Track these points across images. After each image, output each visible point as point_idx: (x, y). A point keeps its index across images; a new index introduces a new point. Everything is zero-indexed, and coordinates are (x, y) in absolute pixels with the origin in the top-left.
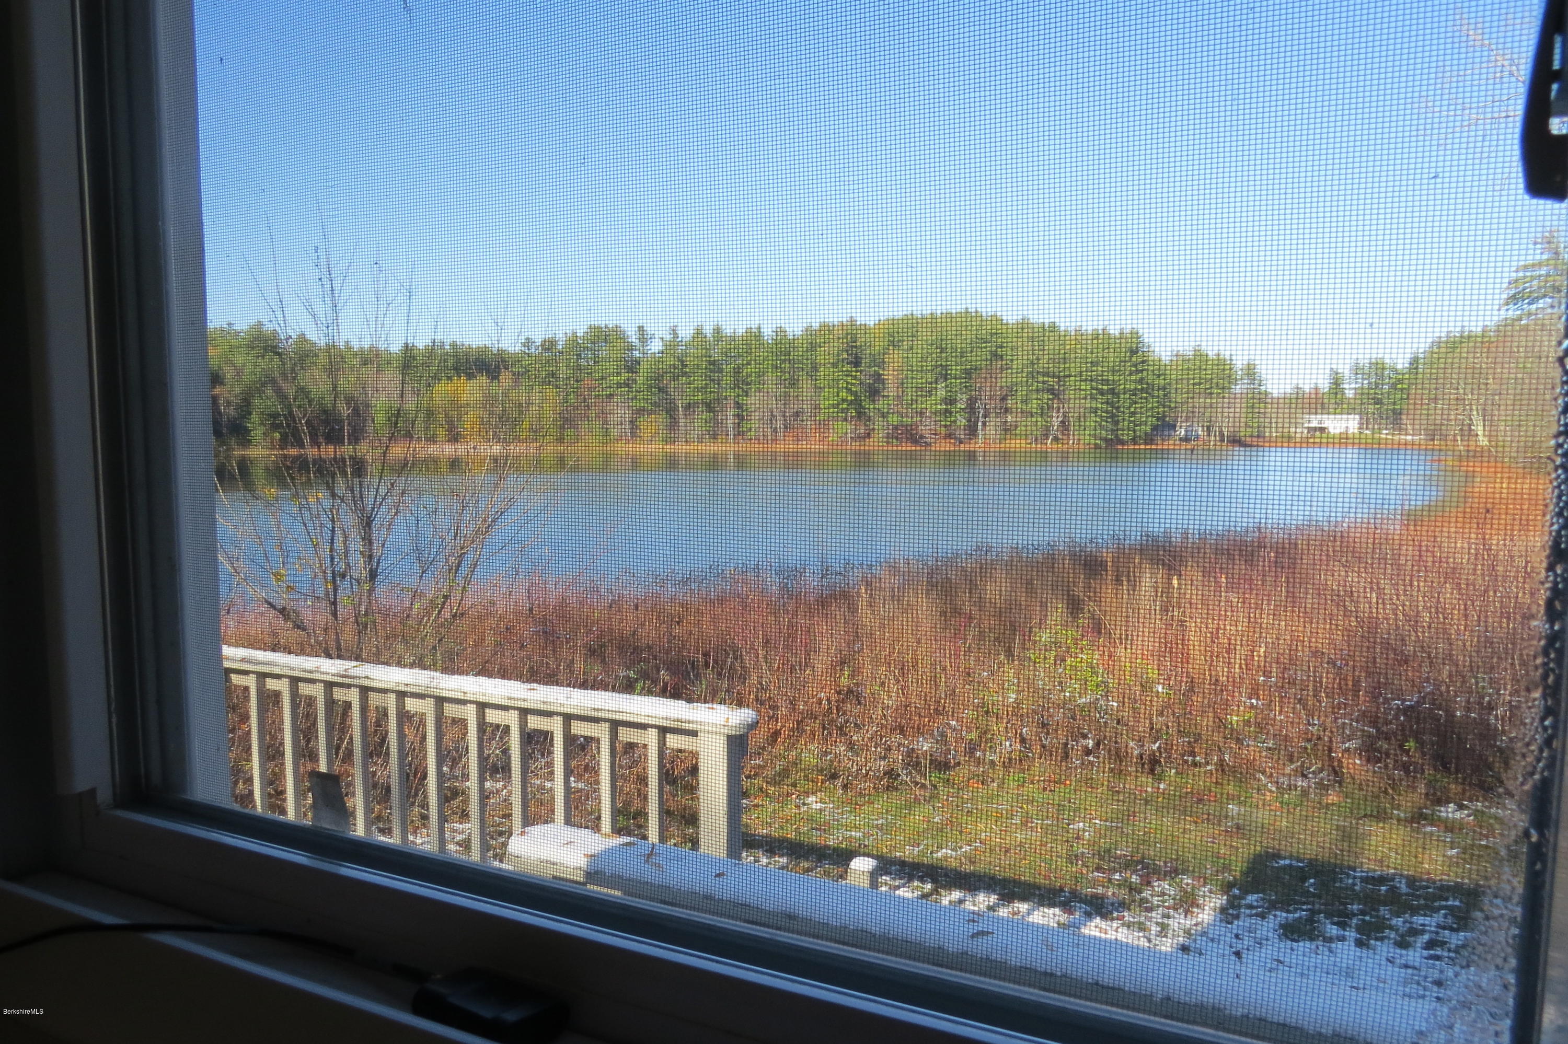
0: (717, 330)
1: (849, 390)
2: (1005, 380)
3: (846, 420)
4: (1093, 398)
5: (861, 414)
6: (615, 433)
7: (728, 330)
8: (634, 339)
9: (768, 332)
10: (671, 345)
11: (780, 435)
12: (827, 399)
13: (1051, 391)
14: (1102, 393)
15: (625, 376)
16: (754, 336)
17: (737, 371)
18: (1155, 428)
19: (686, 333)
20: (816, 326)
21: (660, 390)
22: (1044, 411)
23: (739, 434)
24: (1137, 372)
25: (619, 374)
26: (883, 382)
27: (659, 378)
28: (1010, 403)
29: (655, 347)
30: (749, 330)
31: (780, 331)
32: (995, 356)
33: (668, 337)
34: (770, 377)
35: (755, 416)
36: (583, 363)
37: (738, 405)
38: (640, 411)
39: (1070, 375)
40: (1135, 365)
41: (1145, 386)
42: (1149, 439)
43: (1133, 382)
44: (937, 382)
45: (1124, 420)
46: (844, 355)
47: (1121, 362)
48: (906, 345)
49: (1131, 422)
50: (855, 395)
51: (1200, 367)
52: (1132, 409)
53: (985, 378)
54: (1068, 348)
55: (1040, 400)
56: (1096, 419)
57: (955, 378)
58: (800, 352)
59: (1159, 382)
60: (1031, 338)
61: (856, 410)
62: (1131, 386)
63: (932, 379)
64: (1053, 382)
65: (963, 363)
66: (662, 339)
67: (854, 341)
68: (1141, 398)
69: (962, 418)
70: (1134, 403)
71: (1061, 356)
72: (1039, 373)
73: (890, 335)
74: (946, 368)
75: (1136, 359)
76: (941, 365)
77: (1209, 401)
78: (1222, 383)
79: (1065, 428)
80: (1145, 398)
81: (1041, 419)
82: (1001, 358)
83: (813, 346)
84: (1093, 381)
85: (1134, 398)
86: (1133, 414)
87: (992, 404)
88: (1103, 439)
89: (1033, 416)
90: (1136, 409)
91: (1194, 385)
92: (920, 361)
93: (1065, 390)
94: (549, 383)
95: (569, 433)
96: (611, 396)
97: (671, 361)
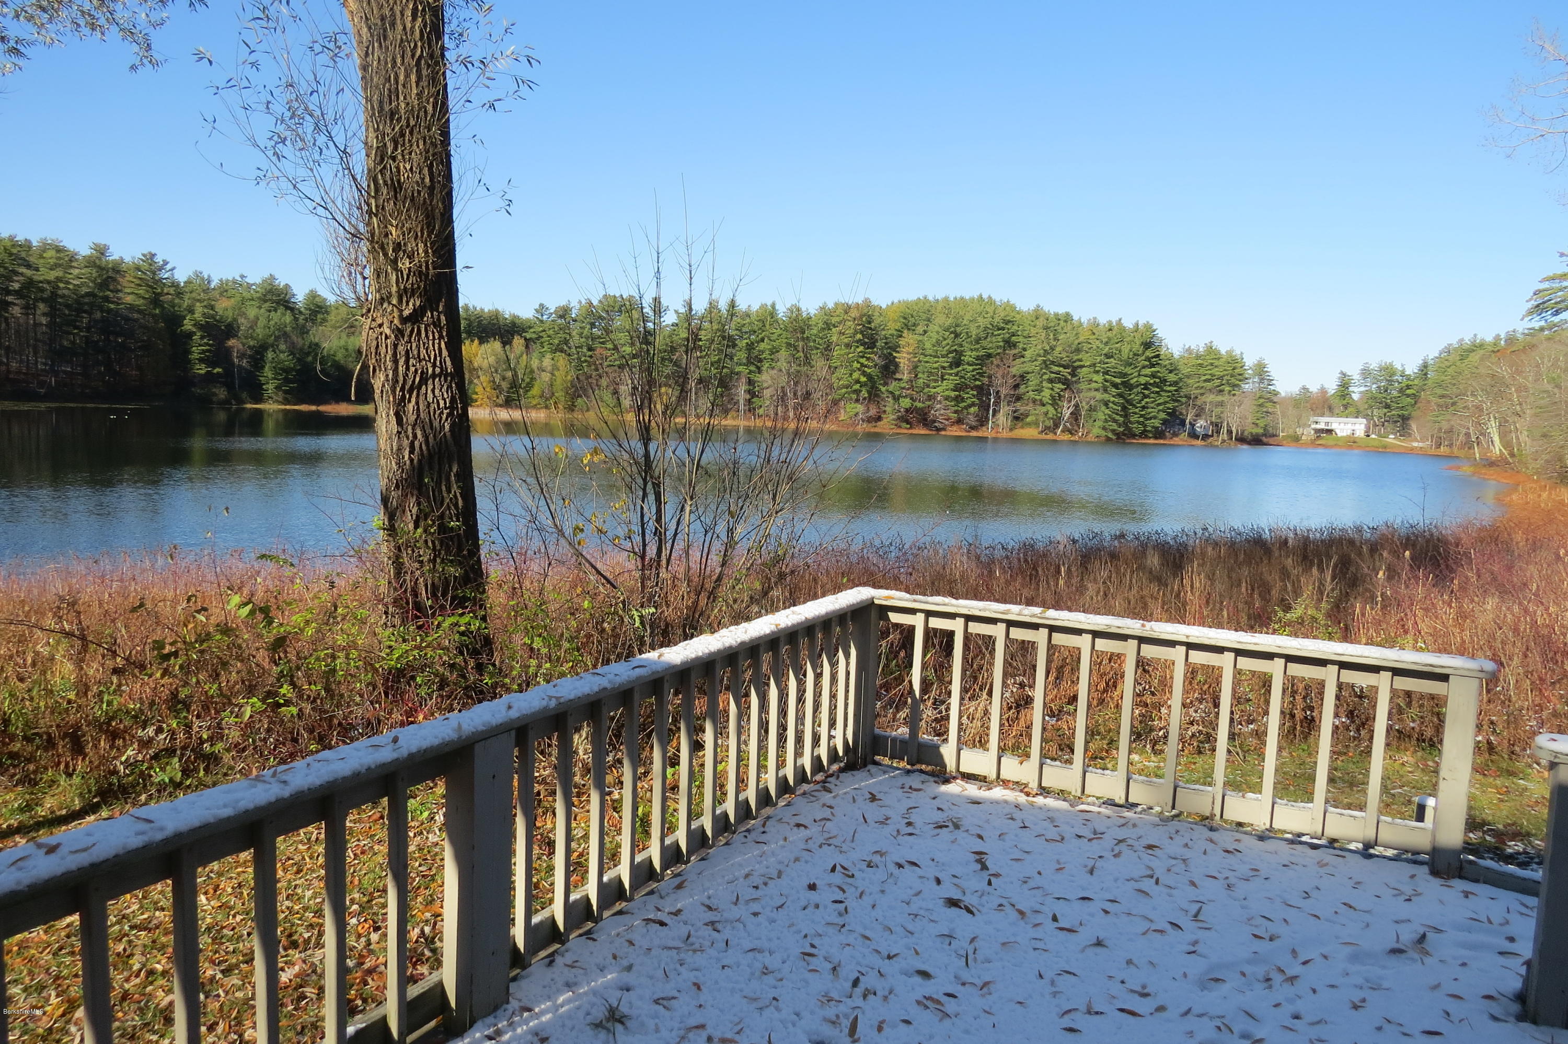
0: (732, 306)
1: (864, 374)
2: (1017, 368)
3: (857, 401)
4: (1105, 390)
5: (874, 396)
6: (627, 403)
7: (742, 306)
8: (648, 309)
9: (782, 311)
10: (686, 318)
11: (791, 413)
12: (841, 378)
13: (1064, 381)
14: (1115, 386)
16: (768, 316)
17: (750, 347)
18: (1165, 422)
19: (700, 306)
20: (831, 305)
21: (673, 362)
22: (1055, 401)
23: (750, 410)
24: (1152, 366)
25: (632, 345)
26: (897, 365)
27: (673, 349)
28: (1022, 389)
29: (669, 319)
30: (763, 306)
31: (795, 310)
32: (1009, 344)
33: (682, 310)
34: (783, 354)
35: (767, 393)
37: (750, 382)
39: (1083, 366)
40: (1148, 359)
41: (1157, 380)
42: (1159, 434)
43: (1146, 376)
44: (951, 367)
45: (1135, 413)
46: (859, 336)
47: (1135, 355)
48: (920, 329)
49: (1142, 416)
50: (869, 377)
51: (1212, 364)
52: (1143, 403)
53: (998, 366)
54: (1081, 339)
55: (1052, 389)
56: (1107, 411)
57: (968, 364)
58: (815, 331)
59: (1172, 377)
60: (1046, 328)
61: (868, 392)
62: (1143, 380)
63: (946, 365)
64: (1065, 372)
65: (977, 350)
66: (676, 312)
67: (870, 323)
68: (1153, 393)
69: (973, 405)
70: (1145, 396)
71: (1074, 347)
72: (1053, 363)
73: (905, 318)
74: (960, 354)
75: (1149, 353)
76: (955, 350)
77: (1220, 398)
78: (1233, 380)
79: (1076, 420)
80: (1157, 393)
81: (1052, 411)
82: (1014, 345)
83: (828, 326)
84: (1106, 373)
85: (1146, 392)
86: (1144, 408)
87: (1004, 392)
88: (1113, 431)
89: (1044, 405)
90: (1147, 403)
91: (1205, 381)
92: (934, 346)
93: (1077, 382)
94: (562, 351)
95: (580, 401)
96: (622, 367)
97: (685, 334)
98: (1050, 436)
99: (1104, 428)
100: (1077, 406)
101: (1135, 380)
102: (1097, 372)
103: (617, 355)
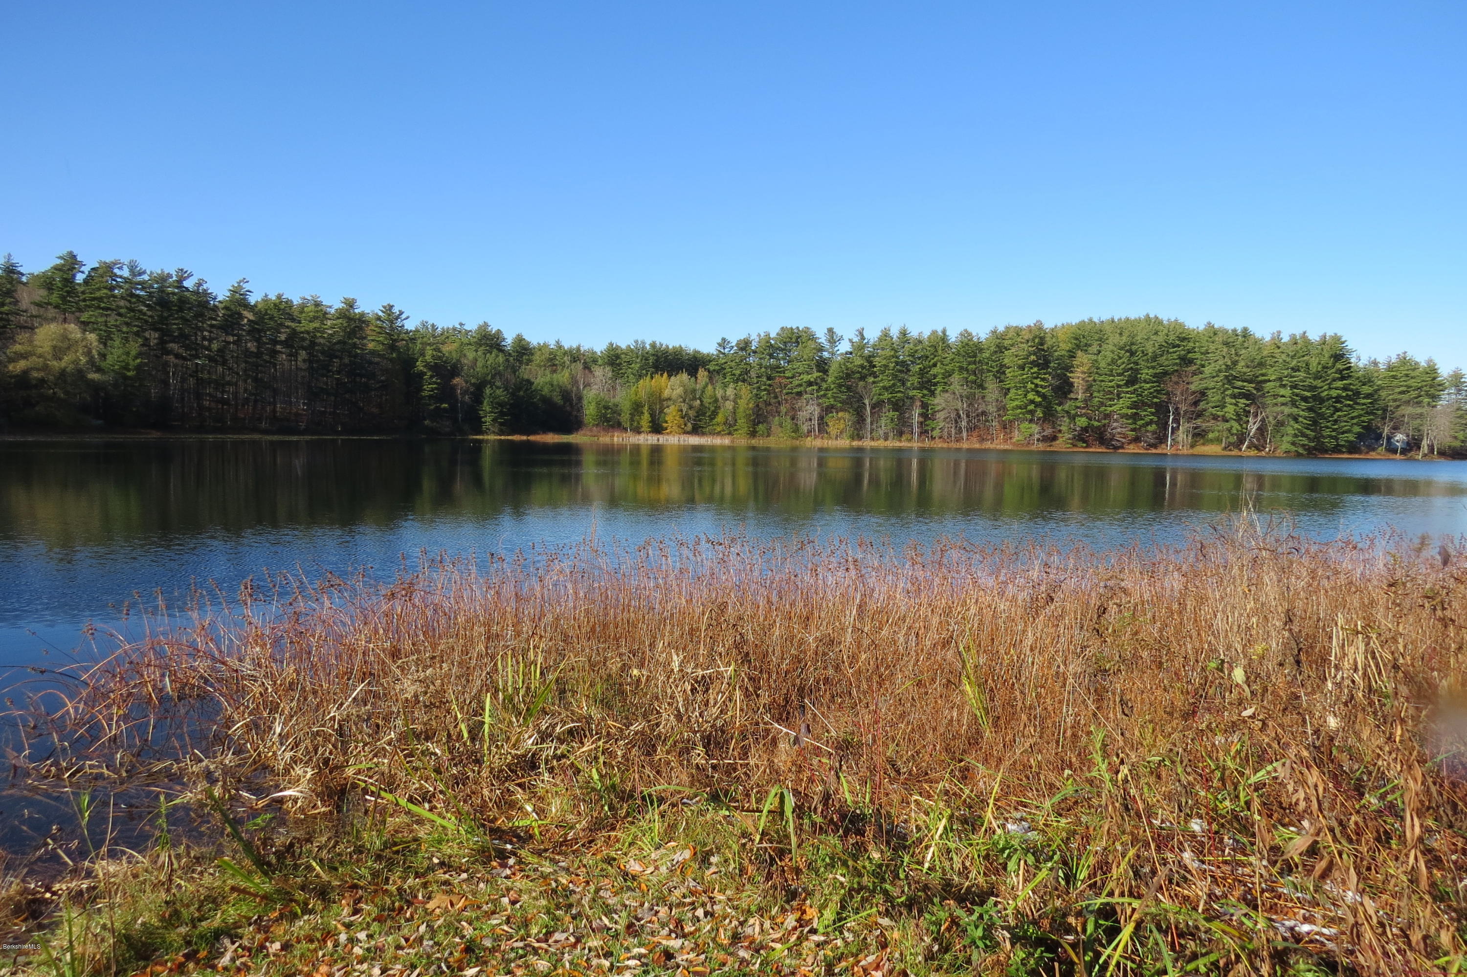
0: (904, 333)
1: (1038, 393)
2: (1195, 385)
3: (1031, 421)
4: (1294, 404)
5: (1049, 416)
6: (805, 428)
7: (914, 333)
8: (823, 339)
9: (953, 336)
10: (859, 346)
11: (965, 434)
12: (1014, 400)
13: (1247, 396)
14: (1305, 399)
15: (816, 374)
16: (940, 341)
17: (922, 372)
18: (1360, 436)
19: (872, 335)
20: (1001, 329)
21: (849, 389)
22: (1241, 417)
23: (924, 433)
24: (1342, 378)
26: (1071, 385)
27: (848, 376)
28: (1202, 405)
29: (844, 347)
30: (934, 332)
31: (966, 335)
32: (1186, 361)
33: (856, 339)
34: (956, 378)
35: (941, 416)
36: (774, 361)
37: (924, 406)
39: (1269, 381)
40: (1340, 371)
41: (1350, 393)
42: (1353, 448)
43: (1336, 389)
44: (1127, 384)
45: (1327, 427)
46: (1033, 357)
47: (1324, 367)
48: (1094, 348)
49: (1334, 430)
50: (1044, 396)
51: (1407, 375)
52: (1335, 417)
53: (1177, 383)
54: (1265, 353)
55: (1236, 405)
56: (1296, 426)
57: (1145, 382)
58: (987, 354)
59: (1366, 389)
60: (1226, 344)
61: (1044, 413)
62: (1334, 393)
63: (1121, 383)
64: (1250, 387)
65: (1153, 368)
66: (850, 341)
67: (1042, 344)
68: (1346, 406)
69: (1151, 423)
70: (1338, 410)
71: (1256, 361)
72: (1235, 378)
73: (1076, 339)
74: (1137, 371)
75: (1339, 366)
76: (1131, 368)
77: (1419, 410)
78: (1432, 391)
79: (1262, 435)
80: (1349, 405)
81: (1236, 425)
82: (1191, 362)
83: (1001, 349)
84: (1294, 387)
85: (1339, 405)
86: (1336, 421)
87: (1183, 408)
88: (1303, 446)
89: (1227, 421)
90: (1339, 416)
91: (1400, 393)
92: (1109, 365)
93: (1263, 396)
94: (744, 381)
95: (761, 427)
96: (800, 394)
97: (859, 361)
98: (1235, 452)
99: (1293, 444)
100: (1263, 420)
101: (1326, 393)
102: (1284, 386)
103: (796, 382)
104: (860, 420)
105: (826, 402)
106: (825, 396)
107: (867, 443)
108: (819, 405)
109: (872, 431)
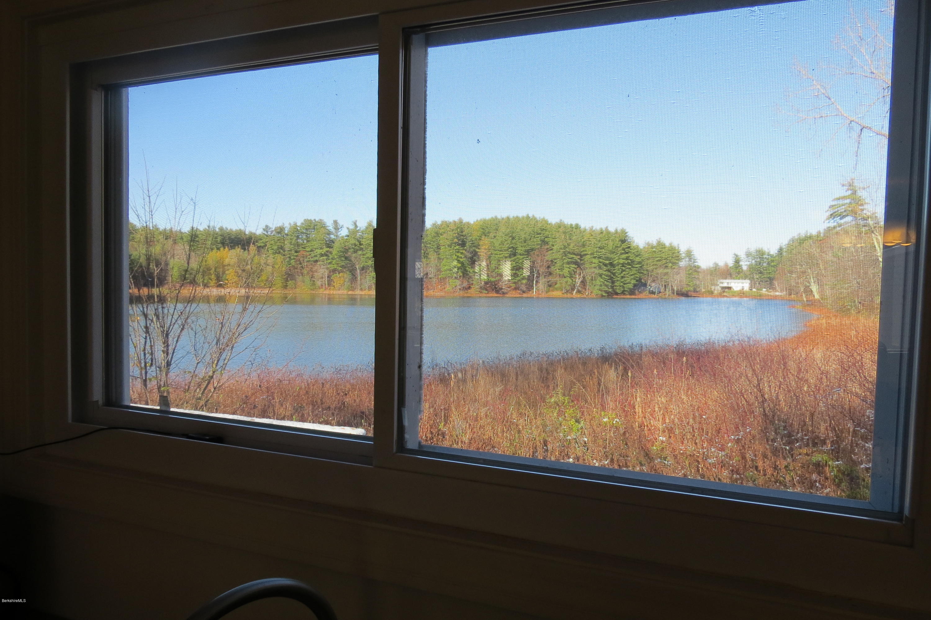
1: (459, 261)
2: (549, 256)
3: (456, 278)
4: (600, 268)
5: (466, 275)
6: (319, 283)
8: (331, 228)
10: (353, 232)
12: (446, 265)
13: (576, 263)
14: (605, 265)
15: (326, 249)
18: (635, 285)
19: (362, 225)
20: (439, 223)
21: (346, 258)
22: (572, 275)
24: (627, 253)
25: (321, 248)
26: (478, 257)
27: (346, 251)
28: (552, 268)
29: (344, 232)
32: (544, 242)
33: (352, 227)
36: (300, 241)
38: (334, 271)
39: (588, 254)
40: (624, 249)
41: (629, 261)
42: (632, 292)
43: (623, 259)
44: (510, 256)
45: (618, 281)
46: (456, 240)
47: (616, 247)
48: (492, 235)
49: (622, 282)
50: (462, 263)
51: (660, 251)
52: (622, 275)
53: (538, 255)
54: (585, 238)
55: (570, 268)
56: (602, 280)
57: (521, 255)
58: (429, 238)
59: (638, 259)
60: (565, 233)
61: (462, 272)
62: (621, 261)
63: (507, 255)
64: (577, 258)
65: (525, 246)
66: (348, 228)
67: (462, 232)
68: (627, 269)
69: (524, 279)
70: (623, 271)
71: (581, 243)
72: (569, 253)
73: (483, 229)
74: (515, 249)
75: (624, 246)
76: (512, 247)
77: (666, 271)
78: (673, 260)
79: (584, 285)
80: (630, 269)
81: (569, 280)
82: (547, 243)
83: (437, 234)
84: (600, 258)
85: (624, 268)
86: (622, 277)
87: (542, 270)
88: (606, 292)
89: (565, 277)
90: (624, 274)
91: (657, 261)
92: (500, 245)
93: (583, 264)
94: (279, 253)
95: (290, 283)
96: (316, 261)
97: (353, 241)
98: (569, 295)
99: (600, 290)
100: (584, 278)
101: (617, 261)
102: (595, 258)
103: (313, 255)
104: (354, 278)
105: (332, 267)
106: (330, 263)
107: (358, 292)
108: (327, 268)
109: (361, 284)
